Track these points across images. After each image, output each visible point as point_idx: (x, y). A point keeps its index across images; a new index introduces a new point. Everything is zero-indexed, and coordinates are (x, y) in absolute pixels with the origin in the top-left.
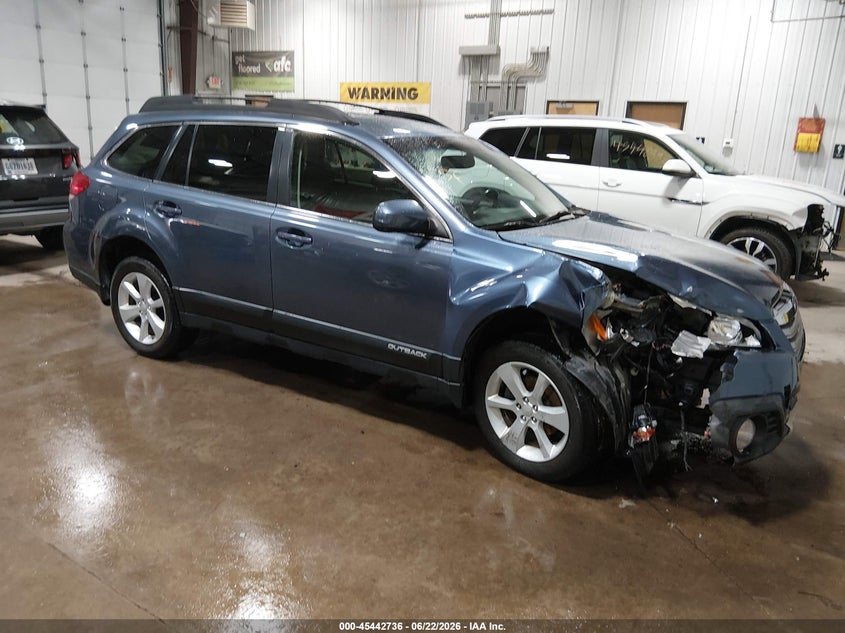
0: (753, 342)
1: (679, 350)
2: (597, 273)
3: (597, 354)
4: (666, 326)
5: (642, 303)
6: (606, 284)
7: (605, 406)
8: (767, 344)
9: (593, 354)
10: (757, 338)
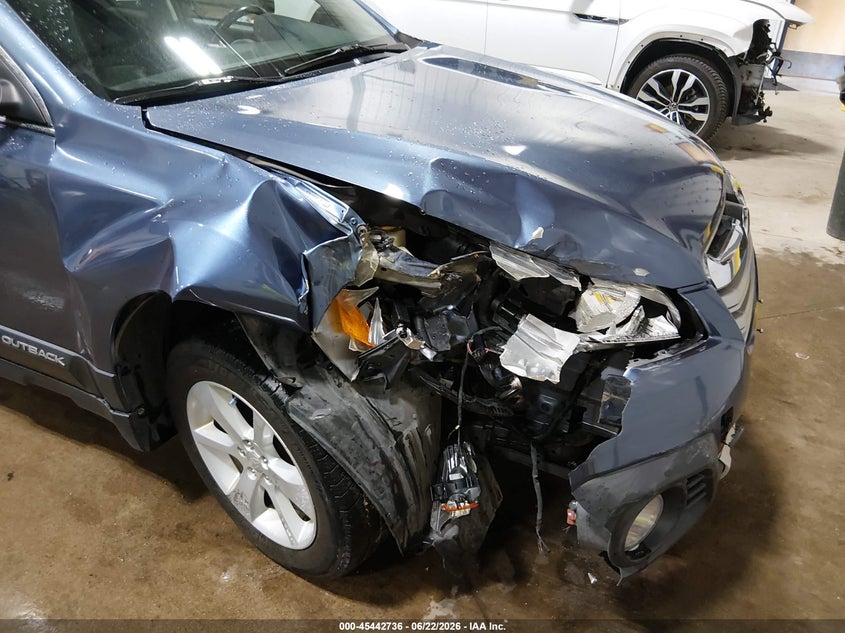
0: (663, 328)
1: (515, 362)
2: (332, 210)
3: (354, 378)
4: (496, 303)
5: (438, 271)
6: (357, 235)
7: (368, 485)
8: (691, 328)
9: (346, 379)
10: (672, 320)
